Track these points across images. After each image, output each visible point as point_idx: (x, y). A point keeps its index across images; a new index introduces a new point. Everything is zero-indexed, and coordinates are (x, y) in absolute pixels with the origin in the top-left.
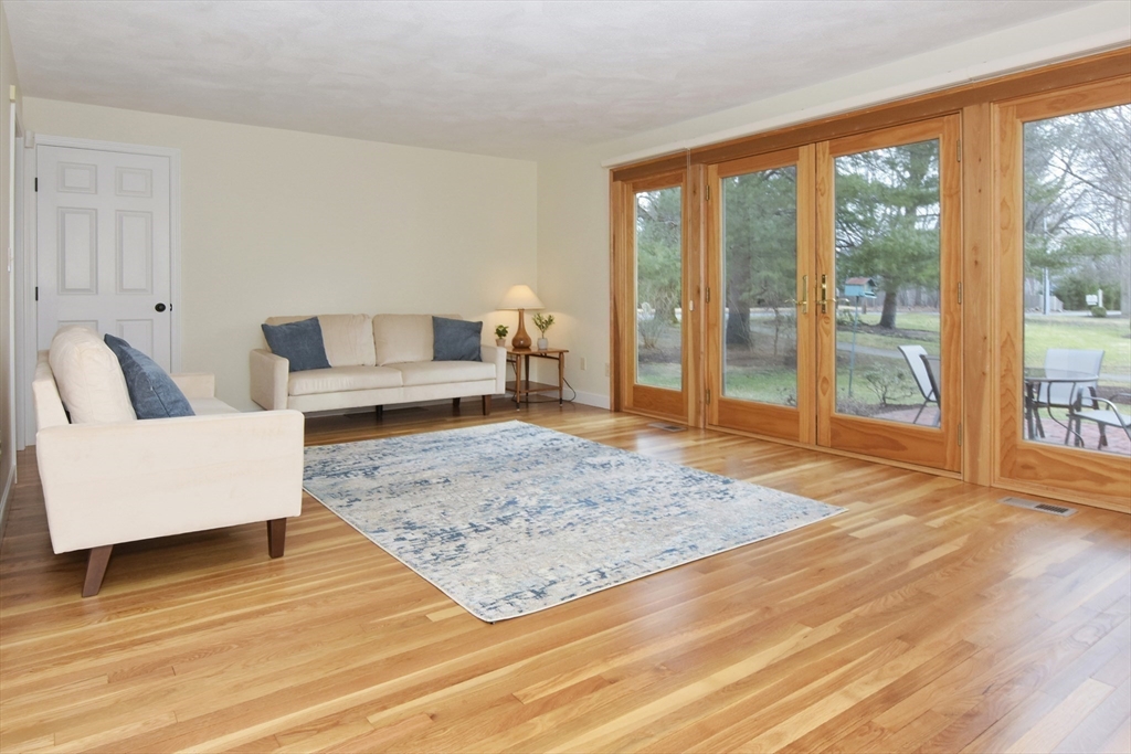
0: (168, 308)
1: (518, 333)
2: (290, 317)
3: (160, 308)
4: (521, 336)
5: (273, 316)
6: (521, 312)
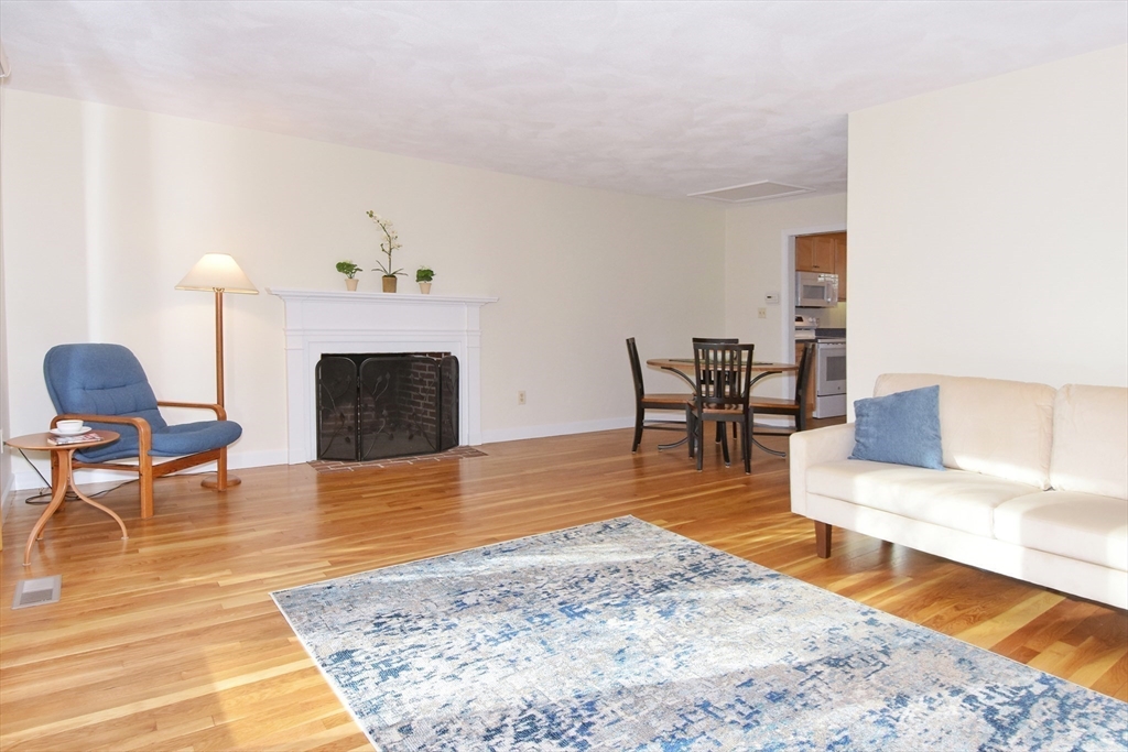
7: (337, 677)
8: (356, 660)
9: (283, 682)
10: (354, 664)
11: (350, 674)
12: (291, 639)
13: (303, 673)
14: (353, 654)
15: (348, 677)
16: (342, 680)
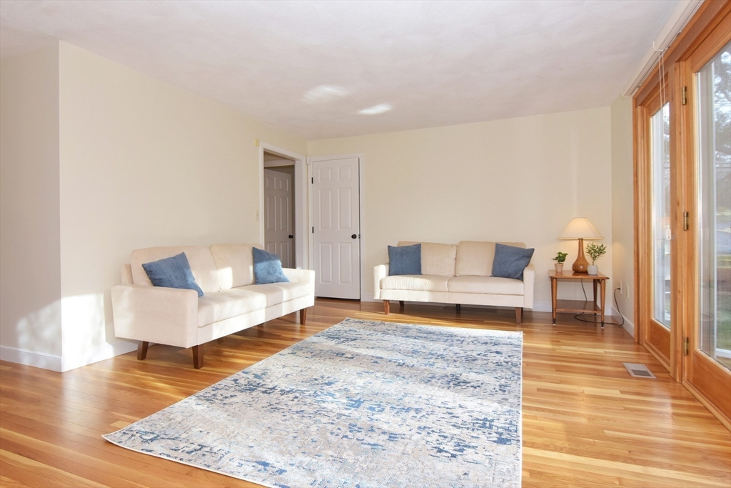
0: (358, 236)
1: (577, 260)
2: (410, 242)
3: (354, 237)
4: (581, 262)
5: (402, 241)
6: (581, 240)
7: (516, 431)
8: (497, 436)
9: (548, 446)
10: (501, 434)
11: (508, 430)
12: (527, 474)
13: (533, 445)
14: (496, 439)
15: (510, 428)
16: (515, 429)
